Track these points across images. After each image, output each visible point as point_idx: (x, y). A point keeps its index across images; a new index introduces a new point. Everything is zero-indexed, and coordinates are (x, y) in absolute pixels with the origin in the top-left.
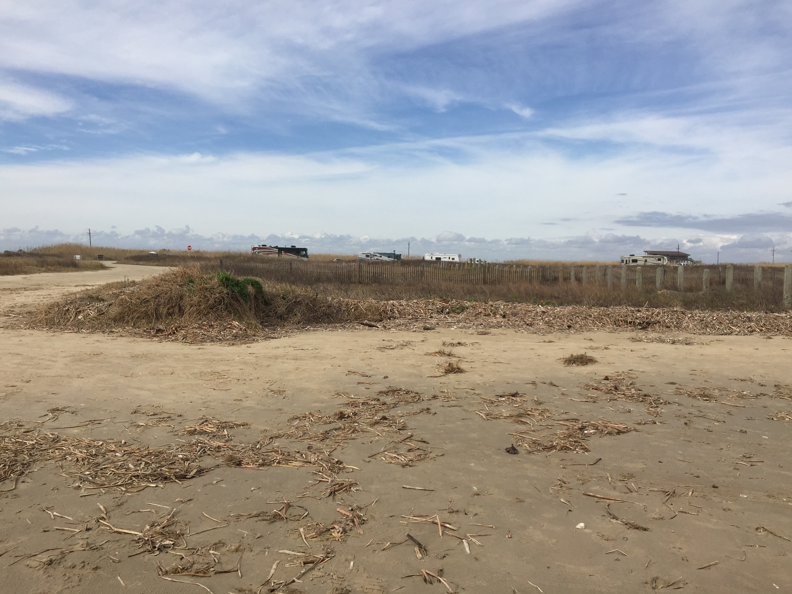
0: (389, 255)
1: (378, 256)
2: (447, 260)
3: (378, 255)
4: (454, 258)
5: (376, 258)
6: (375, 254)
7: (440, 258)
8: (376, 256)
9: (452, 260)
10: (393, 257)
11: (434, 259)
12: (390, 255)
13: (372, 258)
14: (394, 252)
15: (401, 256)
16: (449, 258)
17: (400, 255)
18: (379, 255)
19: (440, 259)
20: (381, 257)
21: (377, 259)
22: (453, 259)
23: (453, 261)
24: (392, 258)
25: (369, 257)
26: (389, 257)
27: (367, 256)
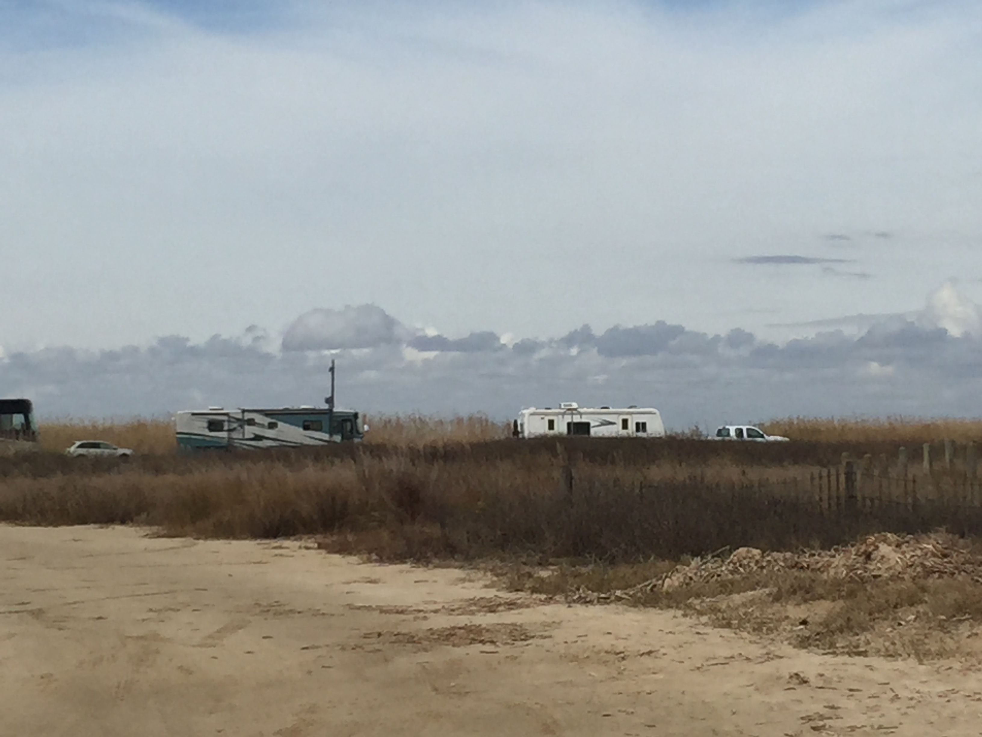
0: (307, 418)
1: (262, 426)
2: (616, 430)
3: (258, 418)
4: (644, 424)
5: (249, 431)
6: (247, 416)
7: (588, 424)
8: (251, 422)
9: (638, 430)
10: (326, 425)
11: (561, 428)
12: (313, 418)
13: (235, 435)
14: (326, 407)
15: (360, 421)
16: (625, 423)
17: (356, 415)
18: (267, 420)
19: (587, 426)
20: (272, 426)
21: (258, 438)
22: (641, 427)
23: (641, 434)
24: (320, 429)
25: (221, 430)
26: (306, 428)
27: (214, 425)
